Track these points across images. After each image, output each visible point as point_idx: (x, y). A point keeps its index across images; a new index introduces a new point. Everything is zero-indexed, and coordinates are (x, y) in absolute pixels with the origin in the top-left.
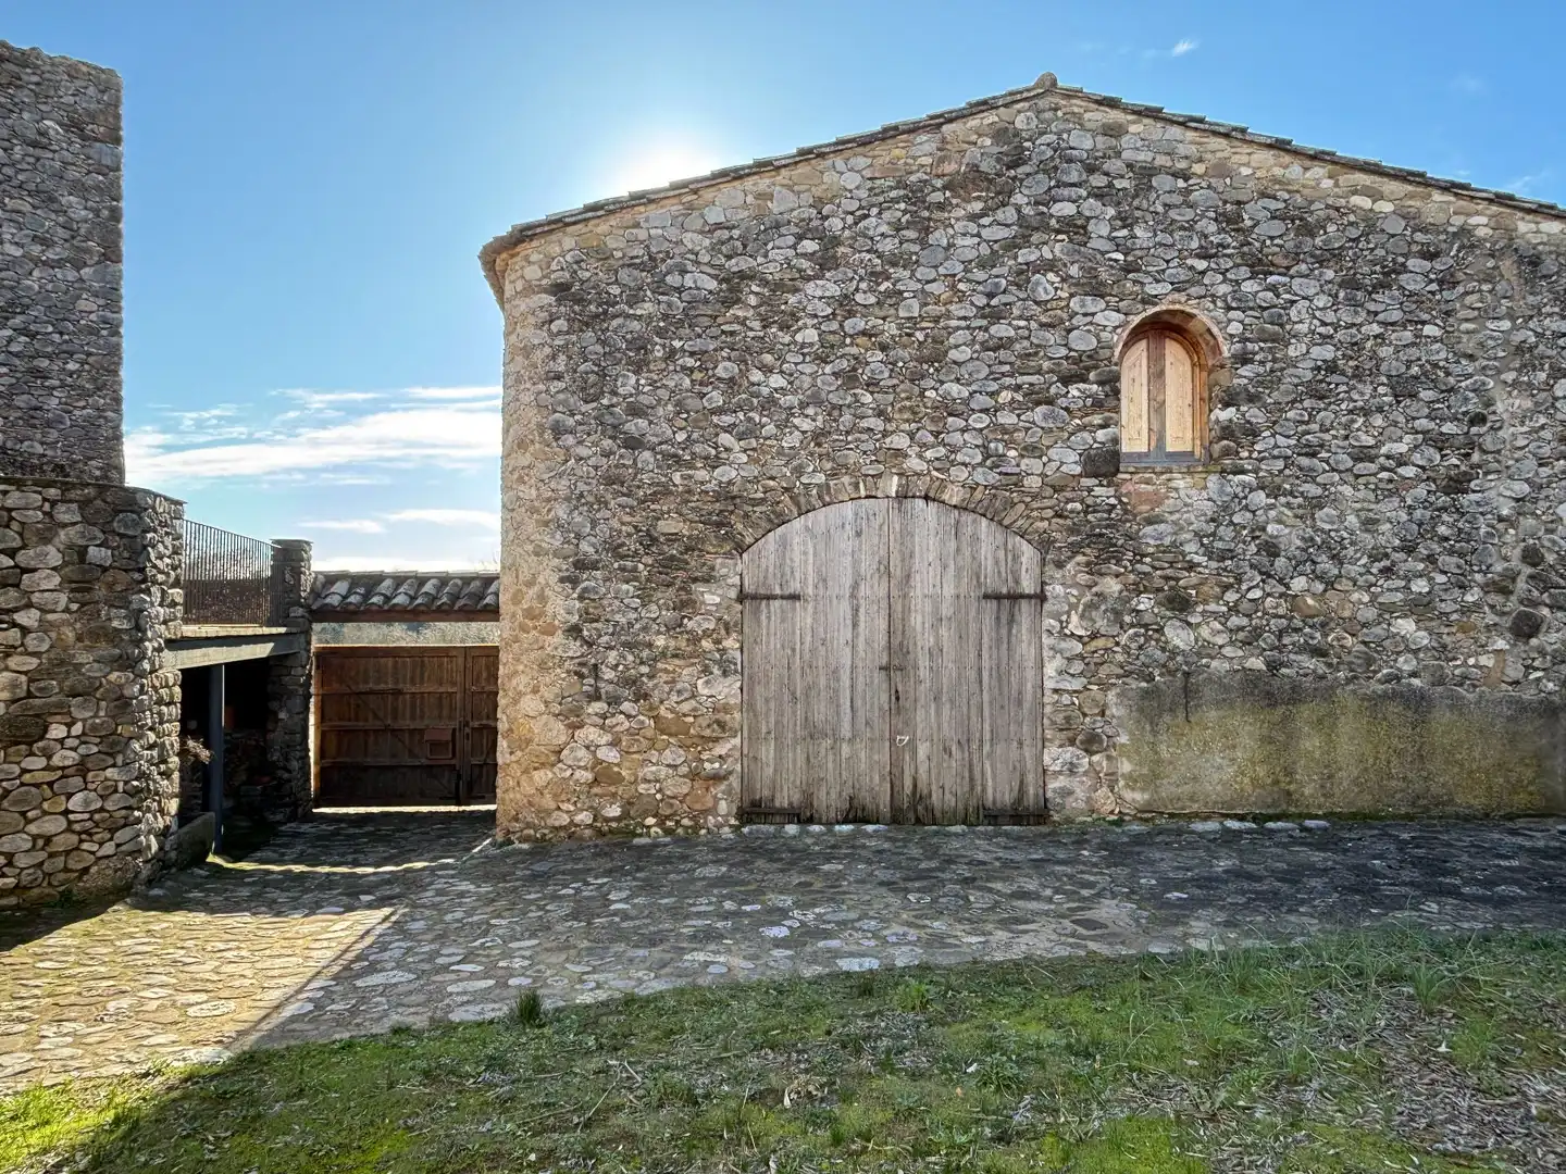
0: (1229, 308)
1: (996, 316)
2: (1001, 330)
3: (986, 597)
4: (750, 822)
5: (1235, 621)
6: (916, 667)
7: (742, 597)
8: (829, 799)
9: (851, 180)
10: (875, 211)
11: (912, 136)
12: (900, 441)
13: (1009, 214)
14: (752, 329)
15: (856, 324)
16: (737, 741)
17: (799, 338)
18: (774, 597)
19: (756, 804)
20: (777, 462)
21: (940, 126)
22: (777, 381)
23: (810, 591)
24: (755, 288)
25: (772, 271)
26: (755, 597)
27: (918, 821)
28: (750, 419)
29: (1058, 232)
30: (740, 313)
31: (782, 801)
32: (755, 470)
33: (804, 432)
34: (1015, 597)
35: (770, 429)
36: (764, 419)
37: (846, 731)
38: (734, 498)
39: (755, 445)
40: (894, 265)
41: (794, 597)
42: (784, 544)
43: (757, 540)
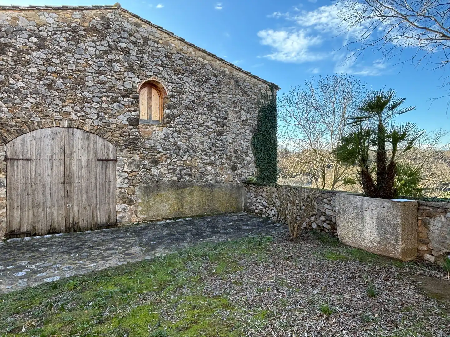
0: (169, 82)
1: (101, 73)
2: (103, 78)
3: (98, 160)
4: (10, 238)
5: (170, 167)
6: (74, 182)
7: (6, 159)
8: (42, 227)
9: (51, 21)
10: (59, 32)
11: (72, 11)
12: (68, 109)
13: (105, 43)
14: (10, 65)
15: (52, 69)
16: (5, 210)
17: (30, 70)
18: (20, 160)
19: (13, 231)
20: (21, 112)
21: (83, 10)
22: (20, 84)
23: (34, 157)
24: (11, 50)
25: (19, 45)
26: (12, 159)
27: (75, 231)
28: (10, 97)
29: (121, 52)
30: (5, 58)
31: (24, 229)
32: (11, 115)
33: (32, 103)
34: (108, 160)
35: (18, 100)
36: (16, 97)
37: (48, 204)
38: (2, 124)
39: (11, 106)
40: (66, 51)
41: (28, 160)
42: (24, 142)
43: (12, 139)
